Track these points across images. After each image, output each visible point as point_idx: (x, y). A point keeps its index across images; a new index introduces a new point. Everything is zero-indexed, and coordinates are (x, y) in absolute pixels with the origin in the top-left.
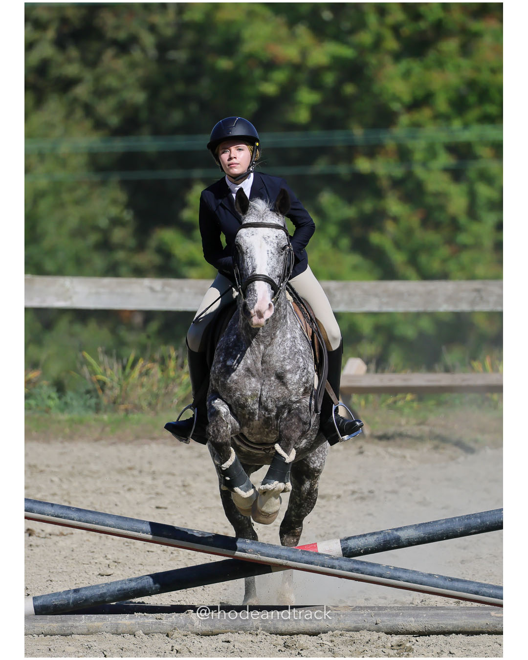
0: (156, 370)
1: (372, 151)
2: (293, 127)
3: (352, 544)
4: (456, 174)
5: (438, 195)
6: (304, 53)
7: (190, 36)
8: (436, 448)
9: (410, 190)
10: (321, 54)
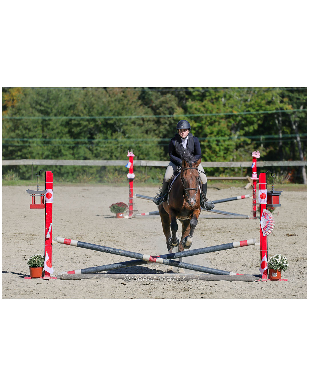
1: (204, 141)
4: (217, 145)
5: (214, 148)
6: (193, 125)
8: (214, 189)
9: (210, 147)
10: (196, 125)
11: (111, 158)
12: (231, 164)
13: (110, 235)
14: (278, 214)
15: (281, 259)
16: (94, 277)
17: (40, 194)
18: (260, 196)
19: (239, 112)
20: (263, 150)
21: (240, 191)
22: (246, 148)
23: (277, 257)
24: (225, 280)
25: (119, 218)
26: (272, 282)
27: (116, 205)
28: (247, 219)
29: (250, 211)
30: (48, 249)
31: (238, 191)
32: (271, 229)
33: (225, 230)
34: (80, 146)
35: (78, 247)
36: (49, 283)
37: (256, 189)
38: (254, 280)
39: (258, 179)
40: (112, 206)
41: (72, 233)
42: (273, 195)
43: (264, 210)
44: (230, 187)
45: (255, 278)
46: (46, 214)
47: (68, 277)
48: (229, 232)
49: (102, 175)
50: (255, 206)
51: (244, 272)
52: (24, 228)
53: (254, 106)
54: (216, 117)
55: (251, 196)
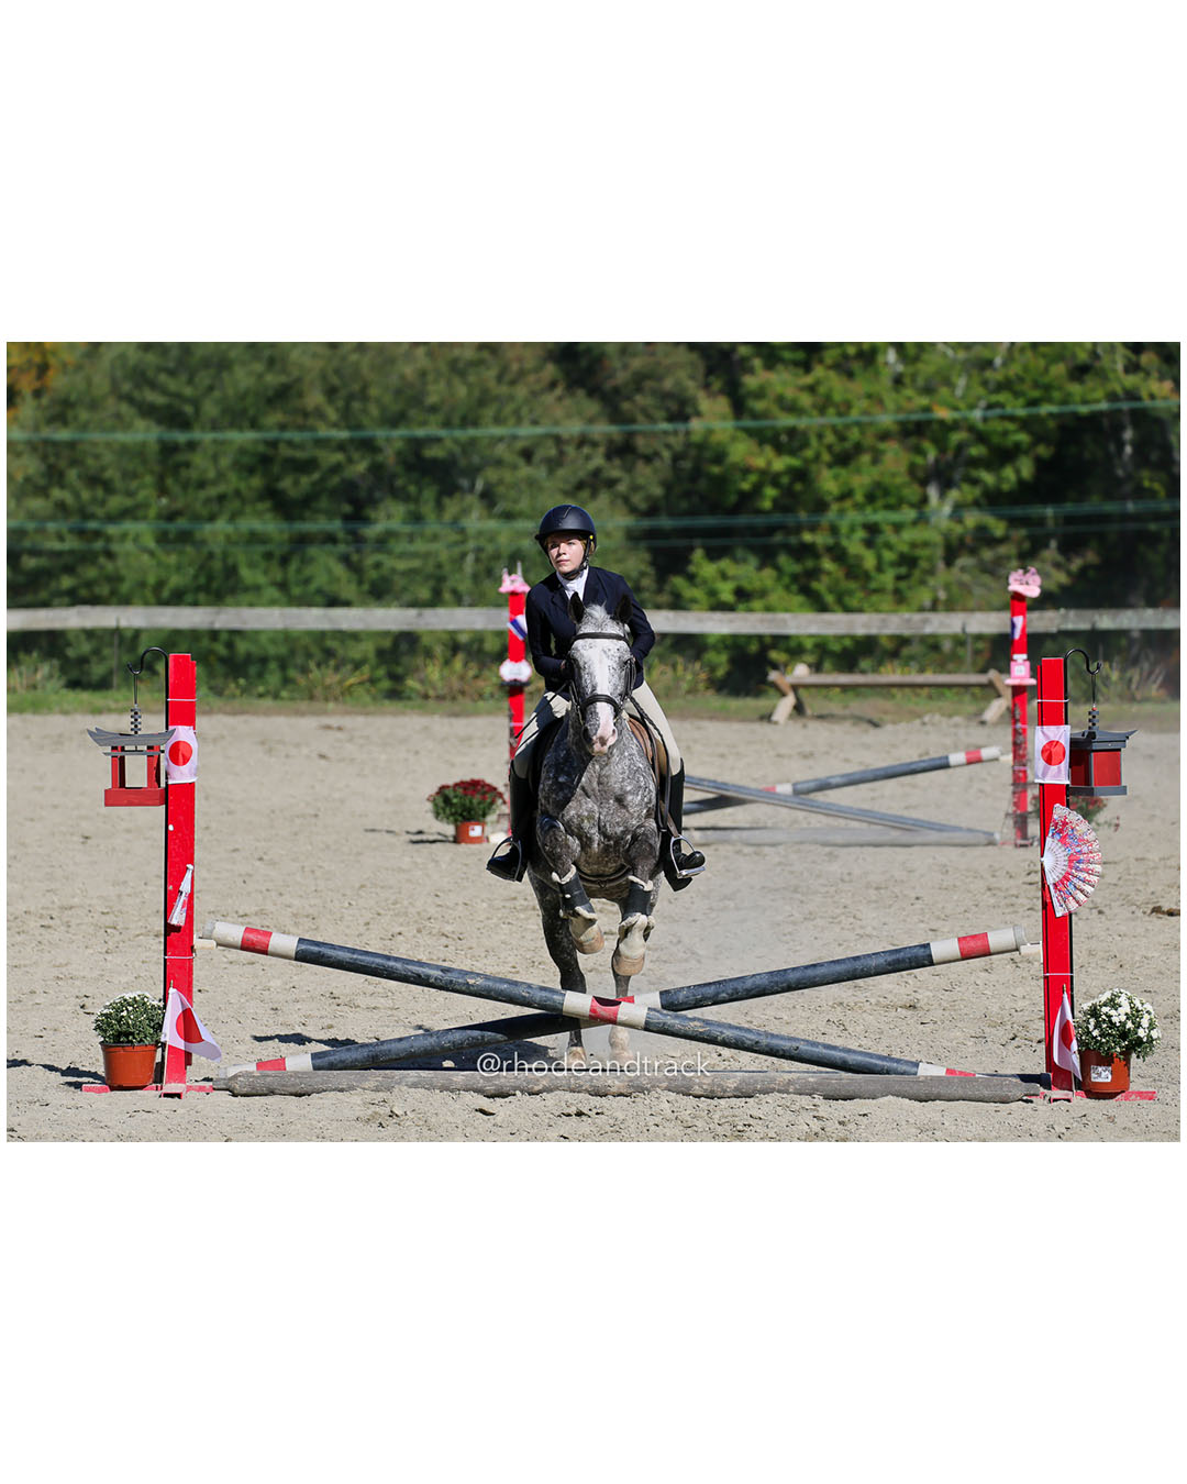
0: (669, 670)
1: (813, 528)
2: (759, 512)
3: (799, 787)
4: (869, 544)
5: (856, 556)
6: (769, 463)
7: (693, 452)
8: (854, 724)
9: (838, 554)
10: (780, 464)
11: (435, 601)
12: (925, 621)
13: (432, 911)
14: (1117, 825)
15: (1129, 1011)
16: (367, 1085)
17: (145, 748)
18: (1042, 752)
19: (956, 409)
20: (1057, 566)
21: (961, 732)
22: (987, 554)
23: (1113, 1003)
24: (898, 1096)
25: (466, 843)
26: (1092, 1102)
27: (455, 790)
28: (990, 848)
29: (1002, 814)
30: (178, 973)
31: (953, 730)
32: (1088, 889)
33: (901, 892)
34: (313, 551)
35: (299, 963)
36: (182, 1111)
37: (1024, 723)
38: (1019, 1094)
39: (1033, 682)
40: (438, 793)
41: (275, 905)
42: (1095, 746)
43: (1059, 811)
44: (919, 716)
45: (1022, 1088)
46: (171, 828)
47: (260, 1085)
48: (917, 898)
49: (400, 670)
50: (1025, 791)
51: (978, 1064)
52: (84, 884)
53: (1018, 387)
54: (863, 433)
55: (1007, 753)
